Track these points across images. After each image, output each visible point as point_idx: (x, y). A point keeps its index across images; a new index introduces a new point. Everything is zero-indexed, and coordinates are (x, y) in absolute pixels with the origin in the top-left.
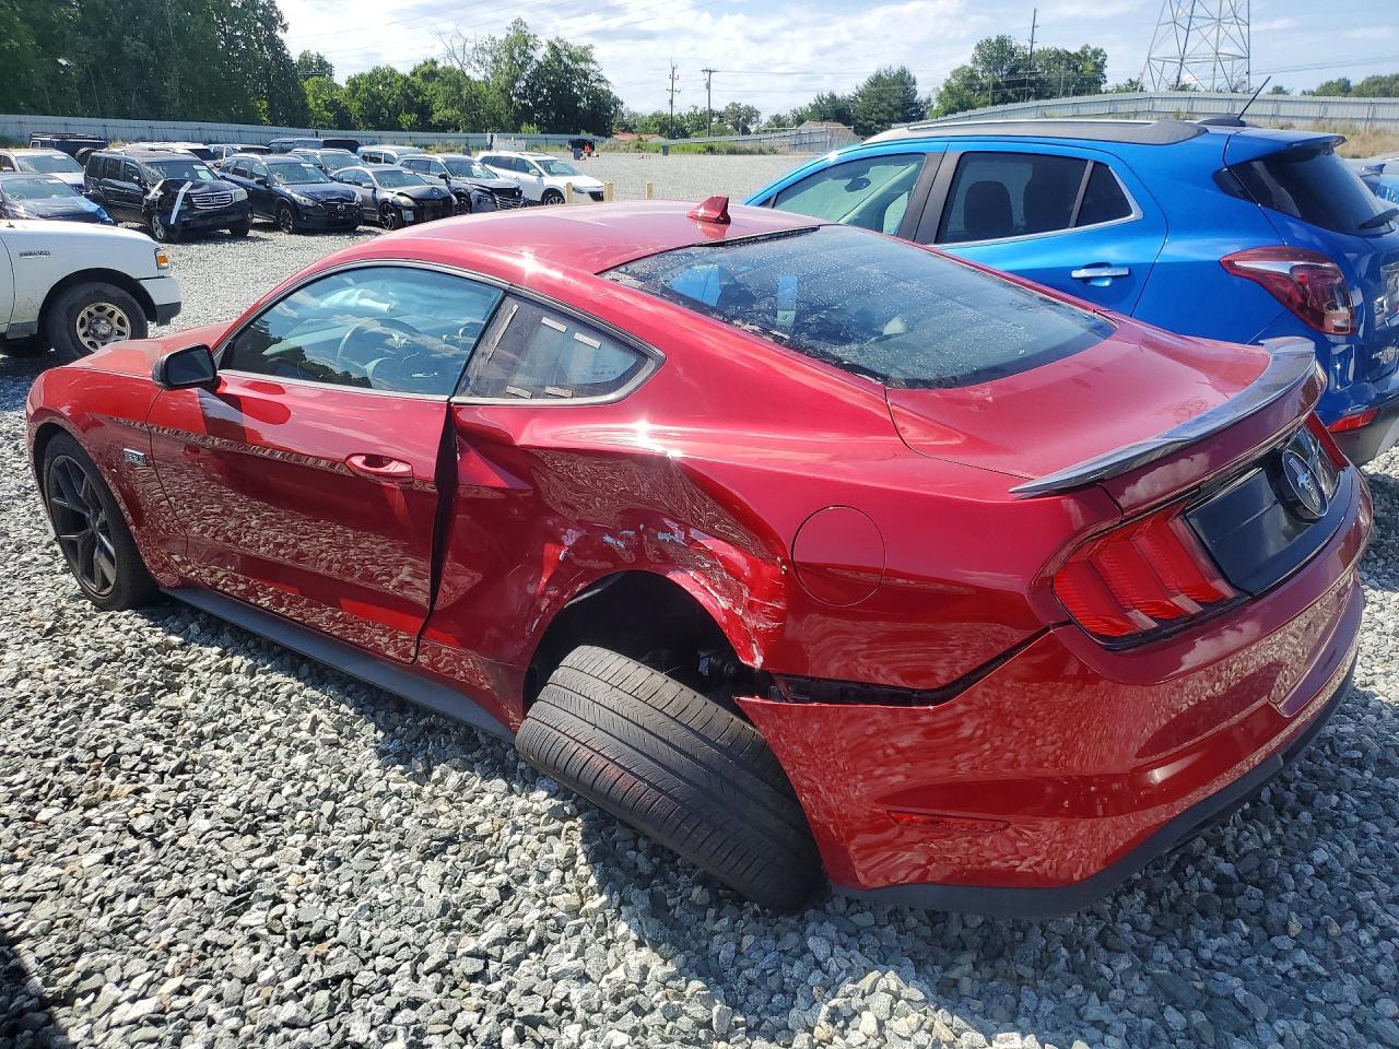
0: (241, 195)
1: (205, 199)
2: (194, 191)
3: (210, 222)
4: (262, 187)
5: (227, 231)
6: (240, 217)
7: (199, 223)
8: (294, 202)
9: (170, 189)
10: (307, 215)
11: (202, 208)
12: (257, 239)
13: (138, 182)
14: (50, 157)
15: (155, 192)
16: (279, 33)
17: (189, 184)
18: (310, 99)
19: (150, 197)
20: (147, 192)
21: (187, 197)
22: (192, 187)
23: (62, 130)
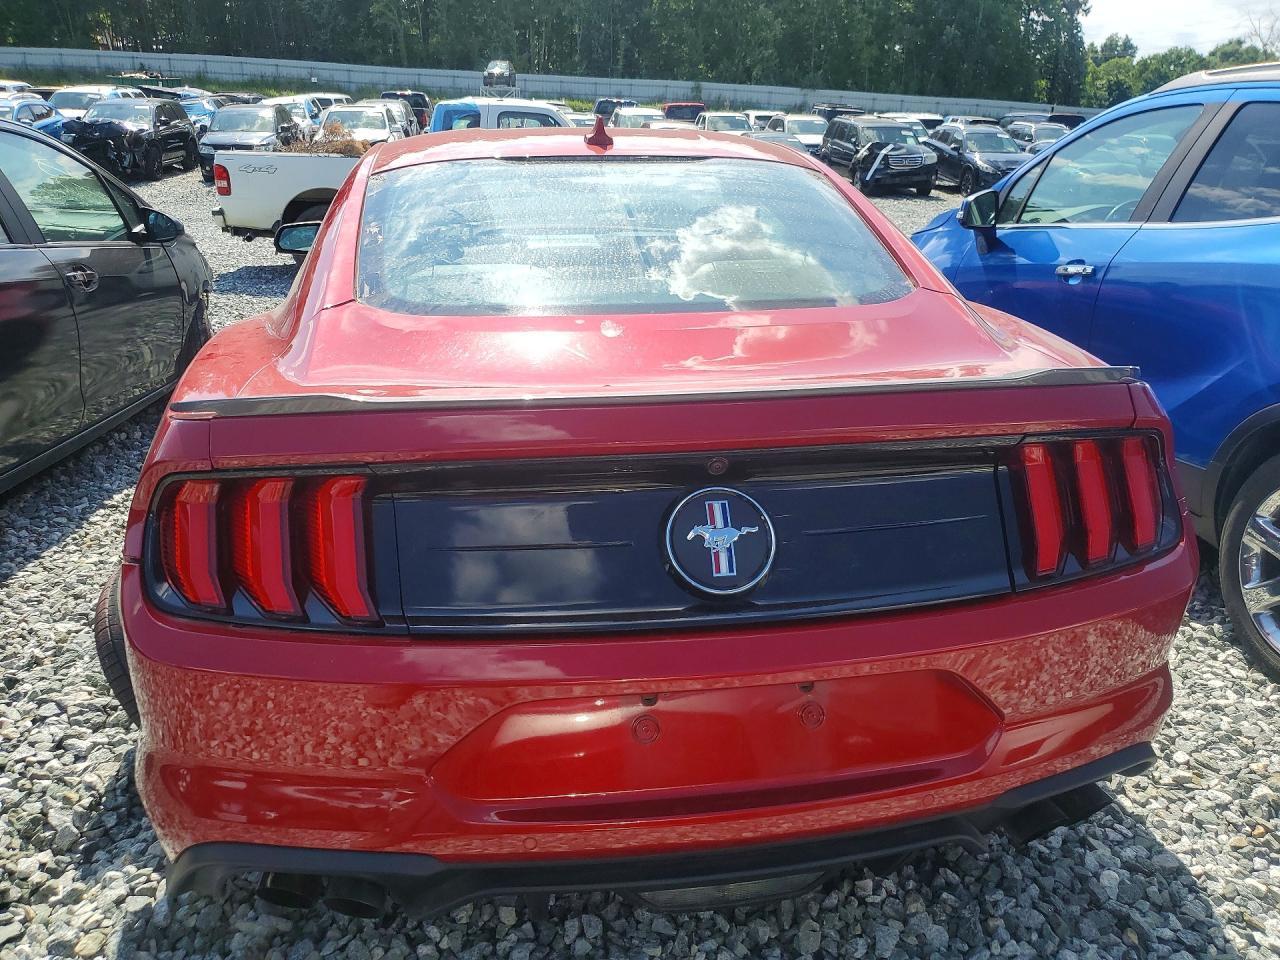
0: (931, 158)
1: (901, 159)
2: (892, 153)
3: (897, 180)
4: (956, 153)
5: (914, 190)
6: (924, 178)
7: (889, 181)
8: (977, 169)
9: (875, 149)
10: (985, 181)
11: (895, 168)
12: (937, 199)
13: (854, 144)
14: (812, 122)
15: (863, 152)
16: (1080, 18)
17: (891, 147)
18: (1089, 79)
19: (859, 155)
20: (857, 152)
21: (886, 157)
22: (893, 150)
23: (836, 101)
